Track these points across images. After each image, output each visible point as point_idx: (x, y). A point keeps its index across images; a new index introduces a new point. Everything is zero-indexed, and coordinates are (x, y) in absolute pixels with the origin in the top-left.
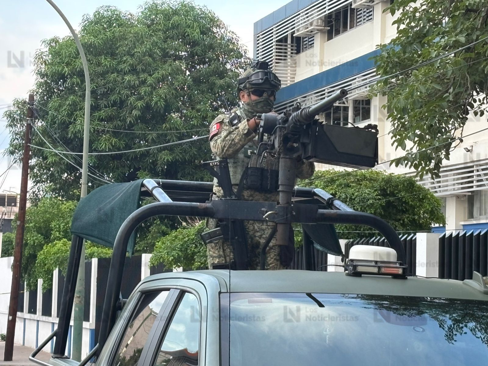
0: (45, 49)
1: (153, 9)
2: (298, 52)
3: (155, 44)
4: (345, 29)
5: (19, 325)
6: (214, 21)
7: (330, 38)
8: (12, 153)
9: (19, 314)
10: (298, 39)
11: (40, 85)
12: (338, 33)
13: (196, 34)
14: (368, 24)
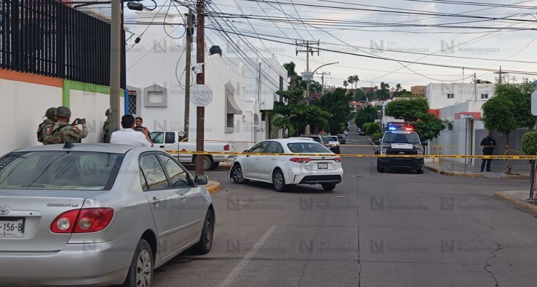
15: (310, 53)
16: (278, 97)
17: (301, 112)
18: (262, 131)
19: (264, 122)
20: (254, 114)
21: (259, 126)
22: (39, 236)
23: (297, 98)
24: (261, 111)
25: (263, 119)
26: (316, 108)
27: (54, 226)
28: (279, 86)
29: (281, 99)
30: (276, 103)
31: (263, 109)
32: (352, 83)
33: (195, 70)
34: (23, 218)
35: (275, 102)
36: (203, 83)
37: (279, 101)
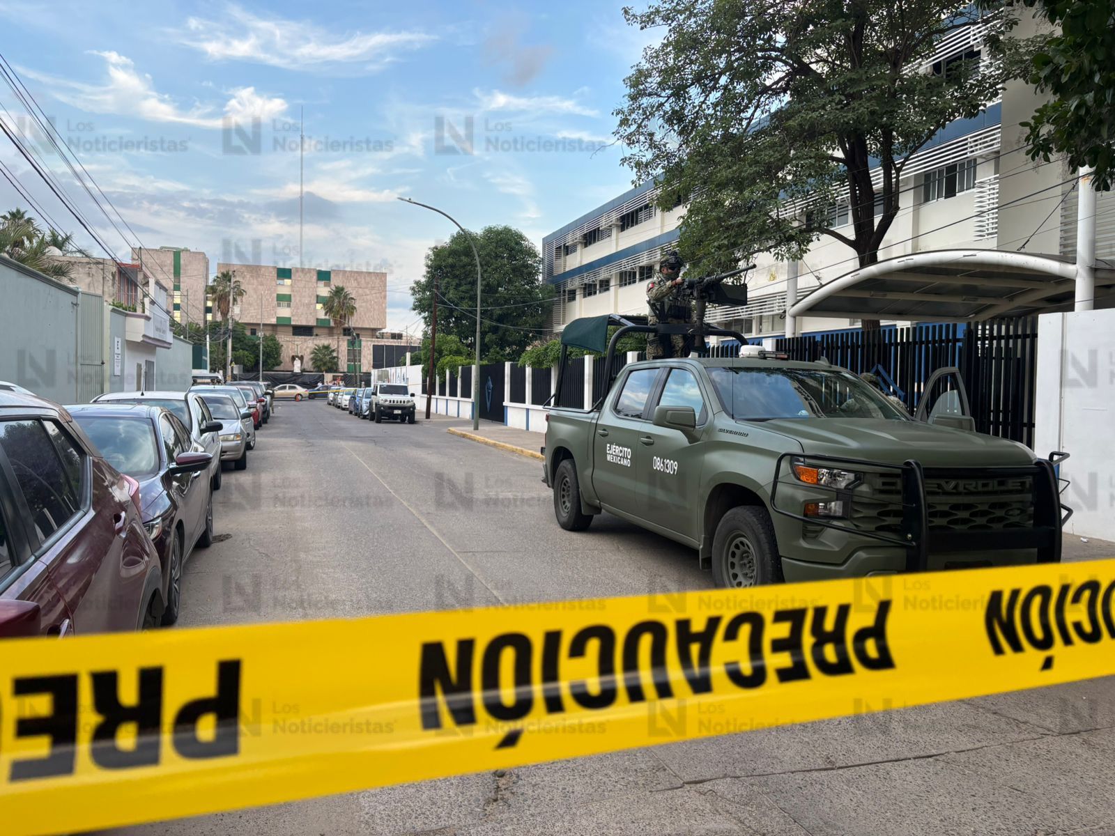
0: (431, 253)
1: (489, 231)
2: (567, 254)
3: (491, 250)
4: (595, 242)
5: (433, 402)
6: (521, 237)
7: (586, 246)
8: (414, 309)
9: (433, 396)
10: (567, 247)
11: (428, 272)
12: (590, 244)
13: (513, 244)
14: (608, 239)
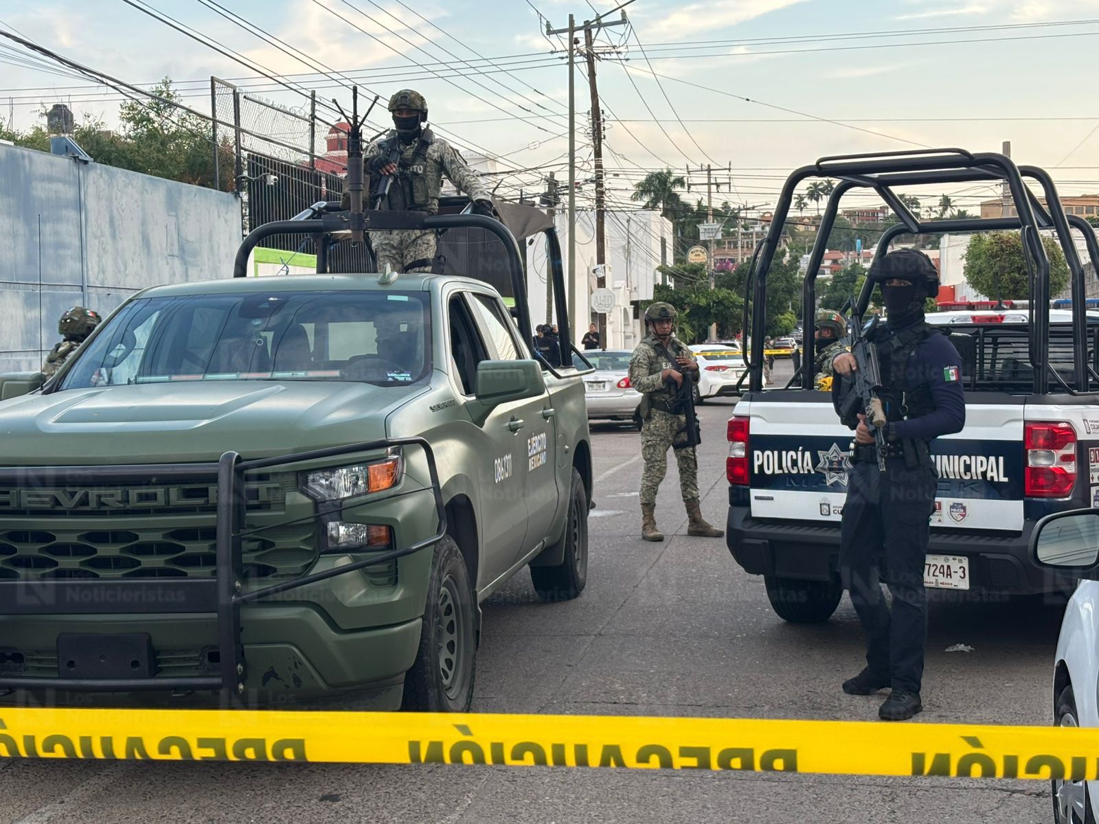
15: (714, 188)
16: (659, 275)
17: (703, 302)
18: (635, 337)
19: (638, 321)
20: (622, 308)
21: (630, 329)
22: (612, 390)
23: (693, 278)
24: (632, 303)
25: (636, 316)
26: (729, 294)
27: (619, 385)
28: (660, 259)
29: (664, 280)
30: (656, 287)
31: (635, 299)
32: (817, 200)
33: (597, 273)
34: (604, 382)
35: (655, 285)
36: (605, 287)
37: (660, 284)
